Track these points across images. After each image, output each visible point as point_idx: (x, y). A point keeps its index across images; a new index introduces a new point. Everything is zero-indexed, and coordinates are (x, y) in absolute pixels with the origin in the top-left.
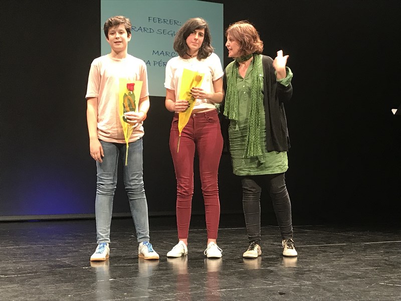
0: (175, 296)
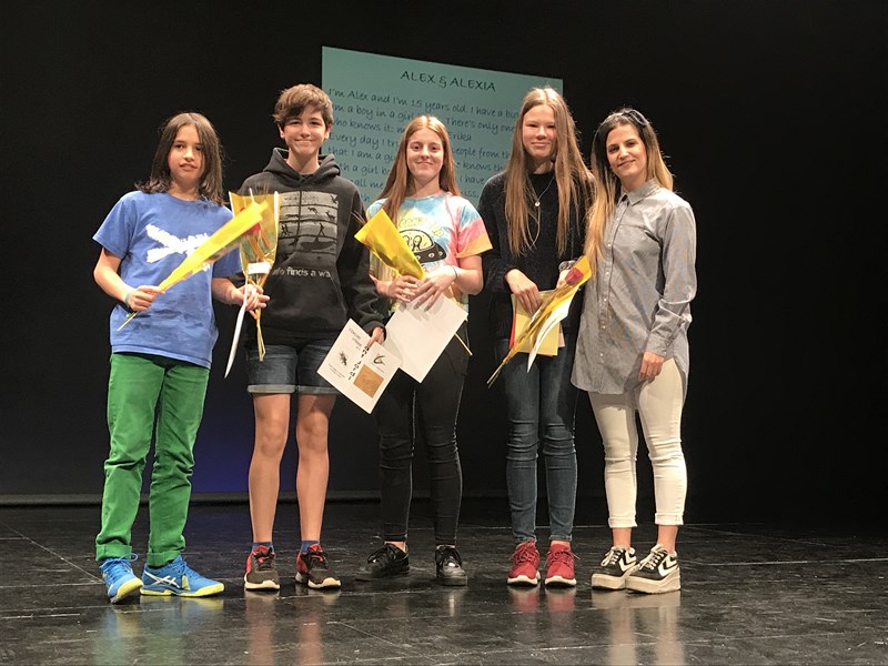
0: (457, 659)
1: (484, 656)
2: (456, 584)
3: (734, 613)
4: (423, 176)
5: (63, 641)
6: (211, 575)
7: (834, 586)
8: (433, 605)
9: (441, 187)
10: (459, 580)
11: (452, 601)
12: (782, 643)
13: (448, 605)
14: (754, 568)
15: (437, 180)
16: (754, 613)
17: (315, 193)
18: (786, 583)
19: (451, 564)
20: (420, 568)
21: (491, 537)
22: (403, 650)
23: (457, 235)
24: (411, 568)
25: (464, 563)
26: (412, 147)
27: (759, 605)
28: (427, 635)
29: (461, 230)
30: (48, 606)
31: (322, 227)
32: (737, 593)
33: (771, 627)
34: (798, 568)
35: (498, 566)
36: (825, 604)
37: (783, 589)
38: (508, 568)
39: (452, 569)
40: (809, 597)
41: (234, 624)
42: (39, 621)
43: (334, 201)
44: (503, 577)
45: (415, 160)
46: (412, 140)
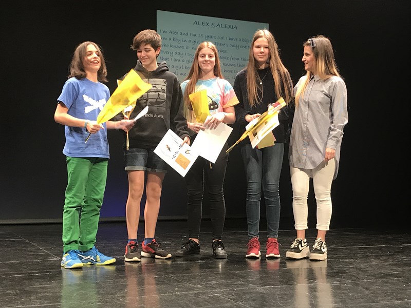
0: (222, 292)
1: (235, 291)
2: (222, 258)
3: (351, 270)
4: (206, 69)
5: (42, 286)
6: (109, 255)
7: (398, 257)
8: (212, 268)
9: (215, 75)
10: (223, 256)
11: (220, 265)
12: (373, 283)
13: (218, 268)
14: (359, 249)
15: (212, 71)
16: (360, 269)
17: (156, 79)
18: (375, 256)
19: (220, 249)
20: (205, 251)
21: (238, 236)
22: (197, 288)
23: (223, 97)
24: (201, 250)
25: (225, 248)
26: (200, 57)
27: (362, 266)
28: (209, 281)
29: (225, 95)
30: (35, 270)
31: (159, 95)
32: (352, 260)
33: (368, 276)
34: (380, 249)
35: (241, 249)
36: (393, 265)
37: (374, 258)
38: (246, 250)
39: (220, 251)
40: (386, 262)
41: (120, 277)
42: (30, 278)
43: (165, 83)
44: (243, 254)
45: (202, 62)
46: (201, 53)
